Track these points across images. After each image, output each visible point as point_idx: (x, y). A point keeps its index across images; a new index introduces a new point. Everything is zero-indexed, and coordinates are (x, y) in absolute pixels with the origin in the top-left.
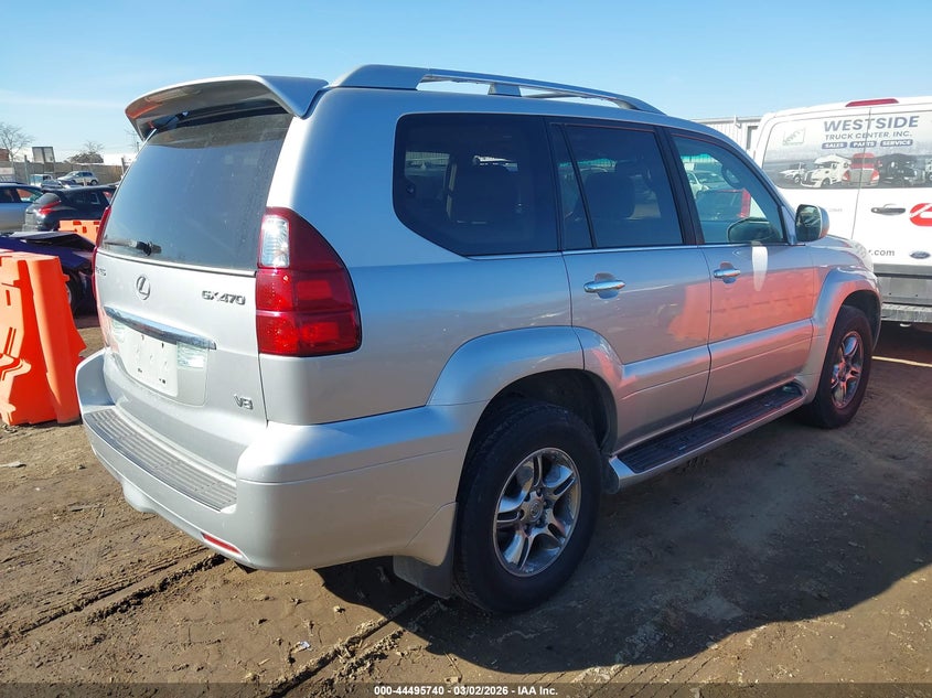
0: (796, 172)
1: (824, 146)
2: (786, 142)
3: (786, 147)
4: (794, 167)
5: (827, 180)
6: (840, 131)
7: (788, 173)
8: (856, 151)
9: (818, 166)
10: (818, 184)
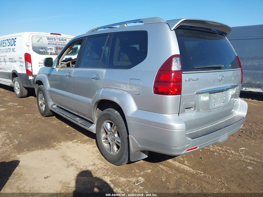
0: (43, 50)
1: (48, 44)
2: (38, 41)
3: (38, 43)
4: (42, 48)
5: (51, 53)
6: (51, 40)
7: (41, 50)
8: (56, 46)
9: (48, 49)
10: (49, 54)
